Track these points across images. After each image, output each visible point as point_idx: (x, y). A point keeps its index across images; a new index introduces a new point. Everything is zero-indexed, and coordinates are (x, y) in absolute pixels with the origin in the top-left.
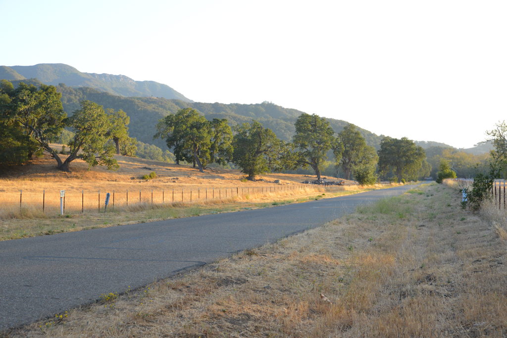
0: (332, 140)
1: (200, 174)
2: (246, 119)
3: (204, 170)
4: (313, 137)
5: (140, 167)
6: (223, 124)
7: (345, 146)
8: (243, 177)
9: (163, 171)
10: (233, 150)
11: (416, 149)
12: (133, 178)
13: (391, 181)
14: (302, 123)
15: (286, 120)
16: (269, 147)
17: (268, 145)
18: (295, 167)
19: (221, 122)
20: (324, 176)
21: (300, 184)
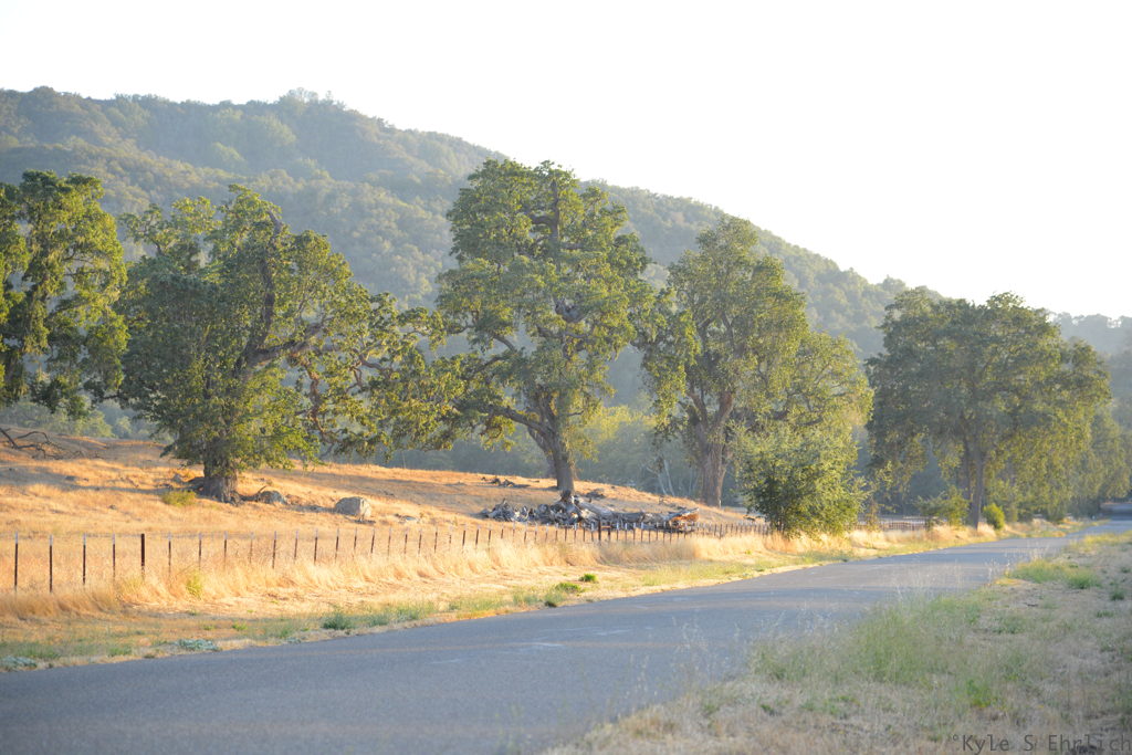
0: (636, 299)
2: (194, 178)
4: (539, 280)
6: (77, 202)
7: (702, 332)
8: (176, 479)
10: (123, 337)
11: (1064, 358)
13: (931, 515)
14: (485, 211)
15: (402, 188)
16: (315, 328)
17: (310, 315)
18: (446, 436)
19: (66, 191)
20: (593, 486)
21: (469, 520)
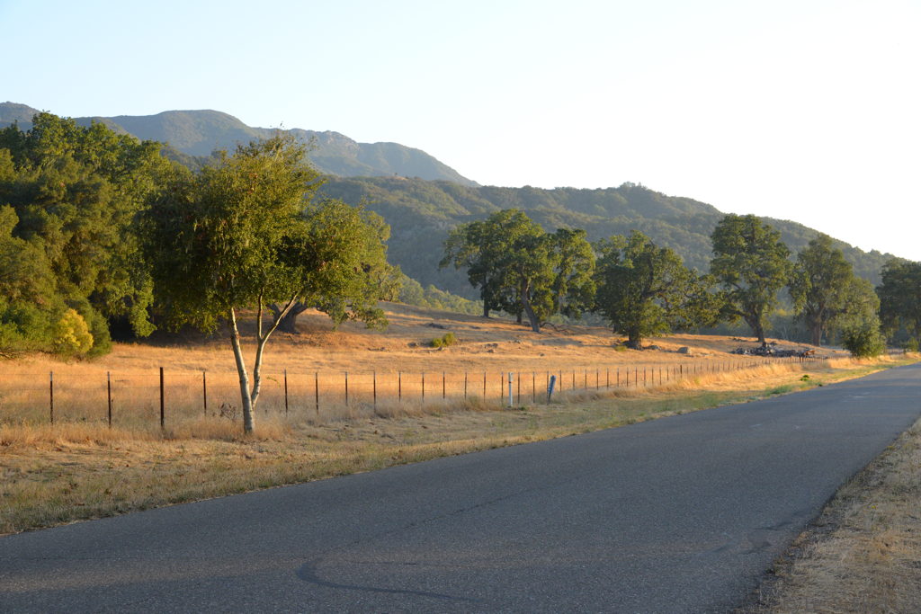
0: (787, 267)
1: (535, 336)
2: (589, 220)
3: (541, 329)
4: (750, 262)
5: (421, 322)
6: (577, 239)
7: (811, 280)
8: (618, 341)
9: (465, 331)
10: (594, 289)
12: (413, 345)
14: (726, 235)
15: (671, 220)
16: (669, 284)
17: (667, 279)
18: (715, 322)
19: (573, 235)
20: (772, 340)
21: (728, 355)
